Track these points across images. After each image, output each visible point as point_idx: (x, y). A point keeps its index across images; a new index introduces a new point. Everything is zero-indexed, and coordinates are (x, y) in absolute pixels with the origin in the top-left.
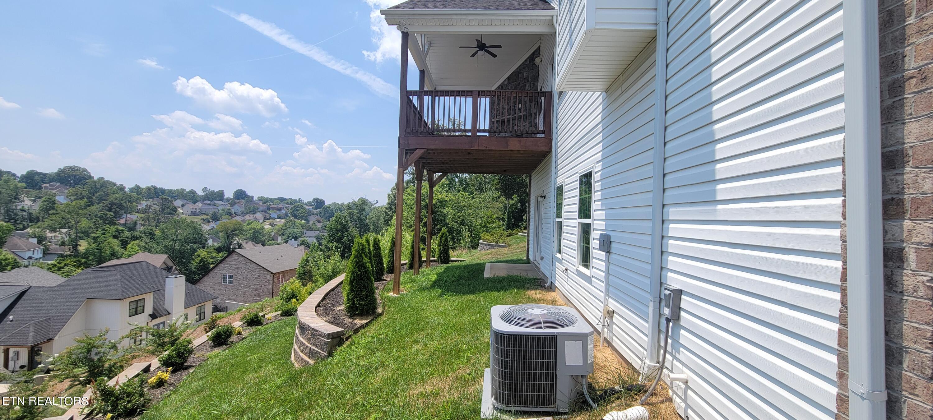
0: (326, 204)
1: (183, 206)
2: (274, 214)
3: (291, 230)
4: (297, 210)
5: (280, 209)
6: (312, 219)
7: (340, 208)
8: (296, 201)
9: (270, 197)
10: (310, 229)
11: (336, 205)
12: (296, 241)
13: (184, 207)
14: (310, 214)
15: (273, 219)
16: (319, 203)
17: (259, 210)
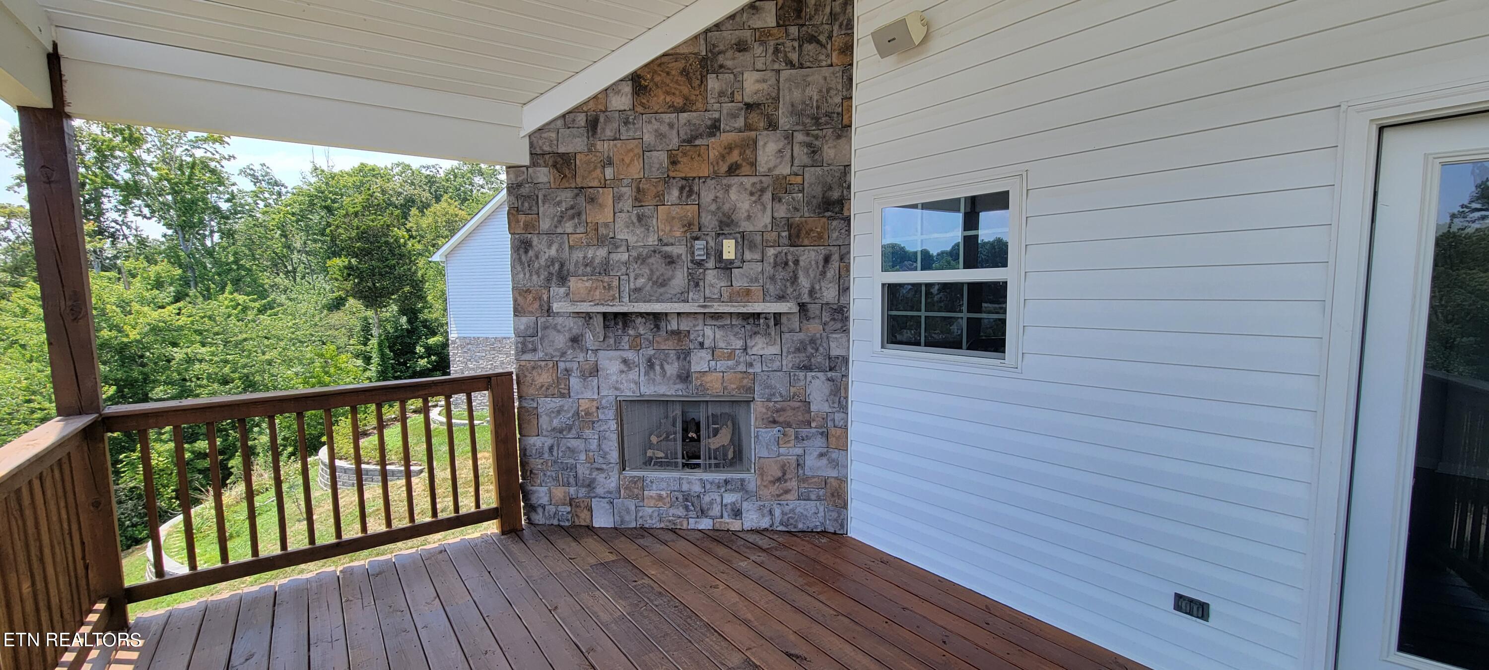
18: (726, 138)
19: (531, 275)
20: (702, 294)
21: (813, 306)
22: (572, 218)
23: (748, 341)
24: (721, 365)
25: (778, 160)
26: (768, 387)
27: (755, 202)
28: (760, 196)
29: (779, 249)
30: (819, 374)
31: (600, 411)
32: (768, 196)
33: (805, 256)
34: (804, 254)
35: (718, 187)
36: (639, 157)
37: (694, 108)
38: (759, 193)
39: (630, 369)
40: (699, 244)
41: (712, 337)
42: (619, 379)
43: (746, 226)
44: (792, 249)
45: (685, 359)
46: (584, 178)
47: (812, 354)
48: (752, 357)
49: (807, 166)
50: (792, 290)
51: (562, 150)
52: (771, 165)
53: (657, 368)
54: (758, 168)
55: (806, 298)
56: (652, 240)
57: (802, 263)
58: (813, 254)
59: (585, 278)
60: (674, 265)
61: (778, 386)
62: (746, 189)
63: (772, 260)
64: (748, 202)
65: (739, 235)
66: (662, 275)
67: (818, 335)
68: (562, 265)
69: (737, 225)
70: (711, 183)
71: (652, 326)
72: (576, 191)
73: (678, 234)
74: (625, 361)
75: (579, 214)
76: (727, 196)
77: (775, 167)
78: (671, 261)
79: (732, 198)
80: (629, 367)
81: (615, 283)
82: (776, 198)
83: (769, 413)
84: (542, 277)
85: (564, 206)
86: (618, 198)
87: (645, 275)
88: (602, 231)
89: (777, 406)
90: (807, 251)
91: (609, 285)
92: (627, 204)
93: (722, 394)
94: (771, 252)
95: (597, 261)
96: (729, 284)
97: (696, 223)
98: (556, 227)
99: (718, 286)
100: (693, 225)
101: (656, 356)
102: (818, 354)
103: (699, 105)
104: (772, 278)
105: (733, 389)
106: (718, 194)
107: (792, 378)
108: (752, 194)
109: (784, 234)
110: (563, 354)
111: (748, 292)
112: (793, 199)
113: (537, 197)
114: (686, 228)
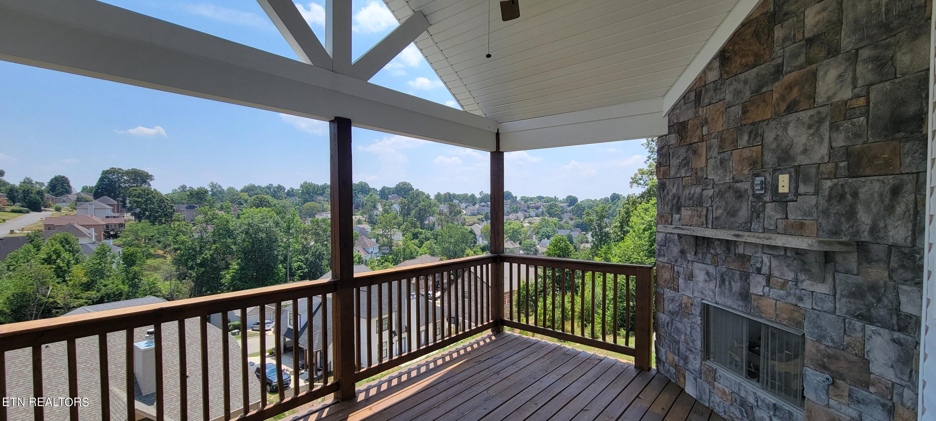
0: (579, 201)
1: (466, 207)
2: (532, 212)
3: (544, 229)
4: (551, 208)
5: (537, 208)
6: (566, 217)
7: (592, 204)
8: (552, 199)
9: (531, 196)
10: (561, 227)
11: (589, 202)
12: (549, 240)
13: (467, 209)
14: (563, 211)
15: (531, 217)
16: (572, 201)
17: (521, 209)
18: (787, 79)
19: (664, 206)
20: (761, 225)
21: (875, 246)
22: (684, 166)
23: (799, 274)
24: (775, 292)
25: (839, 86)
26: (818, 327)
27: (812, 135)
28: (818, 127)
29: (835, 181)
30: (882, 331)
31: (693, 307)
32: (827, 124)
33: (866, 188)
34: (865, 186)
35: (778, 127)
36: (723, 114)
37: (762, 61)
38: (817, 125)
39: (710, 280)
40: (758, 180)
41: (768, 264)
42: (704, 286)
43: (802, 160)
44: (850, 180)
45: (746, 280)
46: (691, 137)
47: (873, 304)
48: (803, 291)
49: (874, 84)
50: (847, 226)
51: (681, 120)
52: (830, 93)
53: (727, 283)
54: (816, 100)
55: (865, 237)
56: (728, 179)
57: (861, 196)
58: (877, 186)
59: (689, 208)
60: (741, 199)
61: (829, 329)
62: (804, 123)
63: (827, 193)
64: (806, 136)
65: (793, 170)
66: (733, 207)
67: (882, 282)
68: (679, 199)
69: (793, 159)
70: (773, 123)
71: (725, 249)
72: (687, 147)
73: (746, 172)
74: (708, 273)
75: (688, 163)
76: (785, 133)
77: (834, 94)
78: (740, 195)
79: (790, 134)
80: (710, 279)
81: (704, 212)
82: (834, 127)
83: (819, 355)
84: (669, 207)
85: (681, 158)
86: (709, 148)
87: (722, 207)
88: (700, 174)
89: (829, 350)
90: (869, 182)
91: (700, 214)
92: (714, 152)
93: (774, 320)
94: (828, 184)
95: (696, 196)
96: (784, 216)
97: (760, 162)
98: (677, 173)
99: (775, 218)
100: (757, 163)
101: (727, 273)
102: (879, 305)
103: (767, 57)
104: (826, 213)
105: (784, 319)
106: (779, 133)
107: (847, 325)
108: (810, 127)
109: (842, 164)
110: (676, 261)
111: (802, 226)
112: (853, 124)
113: (669, 154)
114: (751, 167)
